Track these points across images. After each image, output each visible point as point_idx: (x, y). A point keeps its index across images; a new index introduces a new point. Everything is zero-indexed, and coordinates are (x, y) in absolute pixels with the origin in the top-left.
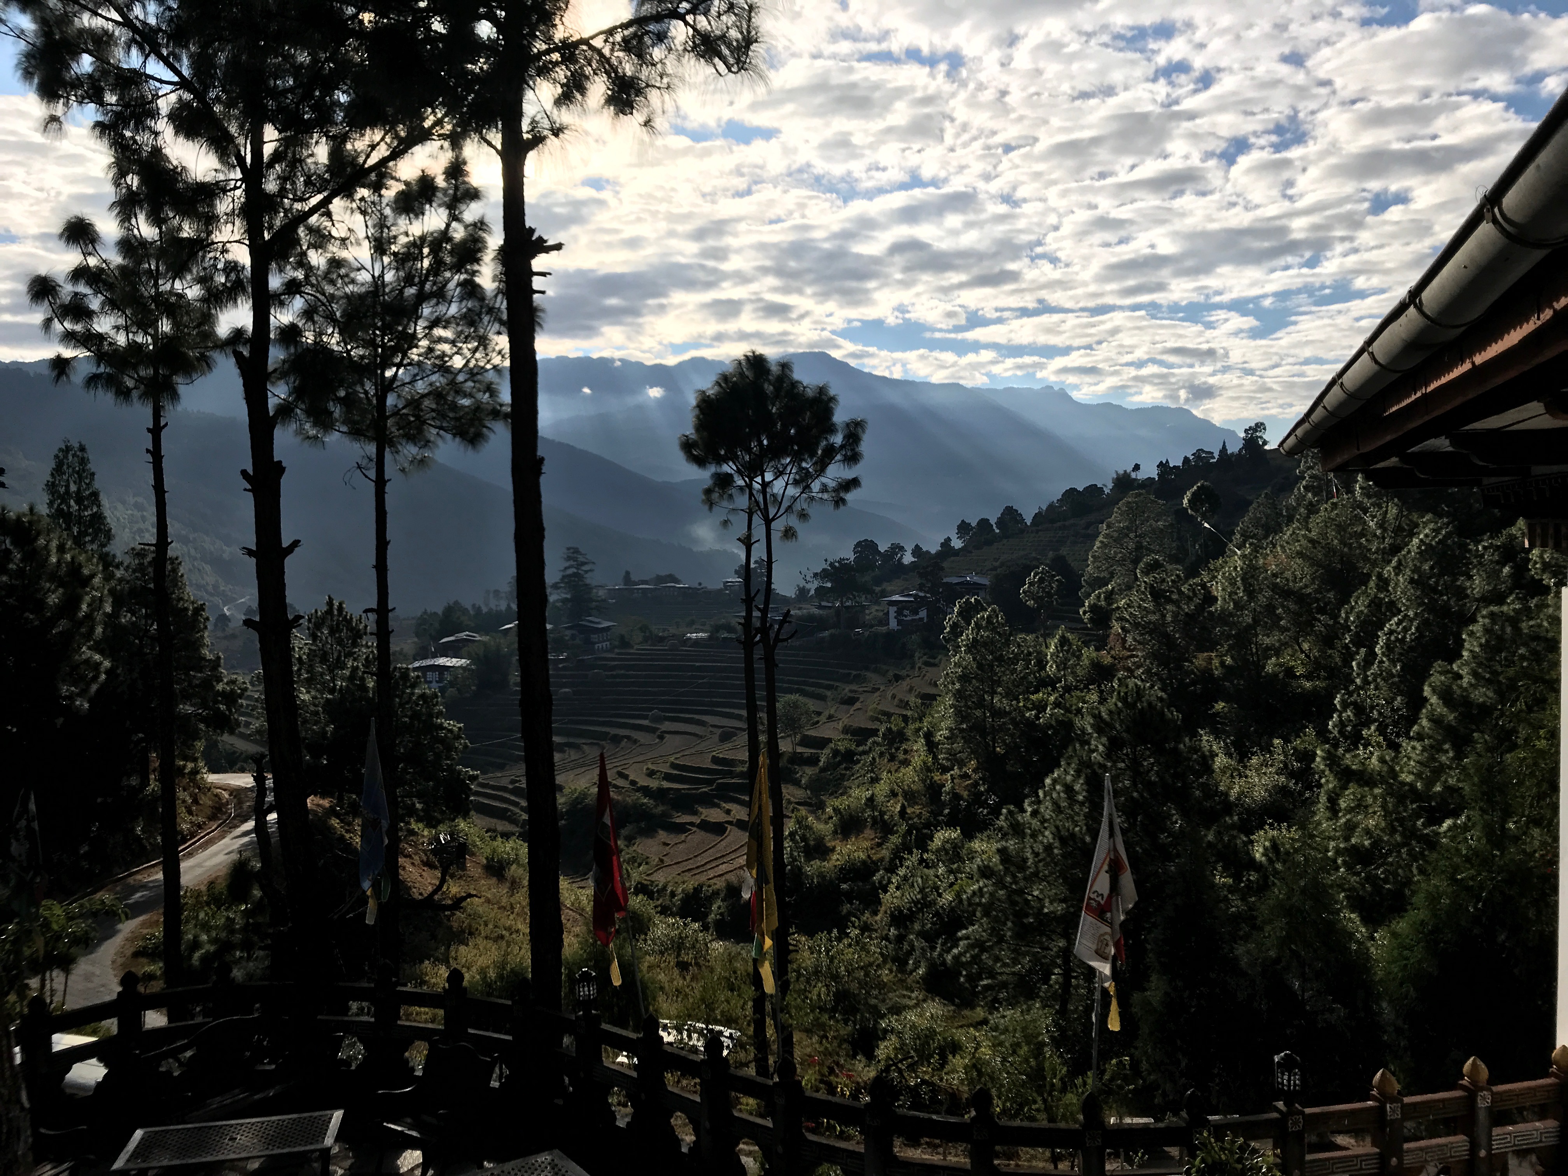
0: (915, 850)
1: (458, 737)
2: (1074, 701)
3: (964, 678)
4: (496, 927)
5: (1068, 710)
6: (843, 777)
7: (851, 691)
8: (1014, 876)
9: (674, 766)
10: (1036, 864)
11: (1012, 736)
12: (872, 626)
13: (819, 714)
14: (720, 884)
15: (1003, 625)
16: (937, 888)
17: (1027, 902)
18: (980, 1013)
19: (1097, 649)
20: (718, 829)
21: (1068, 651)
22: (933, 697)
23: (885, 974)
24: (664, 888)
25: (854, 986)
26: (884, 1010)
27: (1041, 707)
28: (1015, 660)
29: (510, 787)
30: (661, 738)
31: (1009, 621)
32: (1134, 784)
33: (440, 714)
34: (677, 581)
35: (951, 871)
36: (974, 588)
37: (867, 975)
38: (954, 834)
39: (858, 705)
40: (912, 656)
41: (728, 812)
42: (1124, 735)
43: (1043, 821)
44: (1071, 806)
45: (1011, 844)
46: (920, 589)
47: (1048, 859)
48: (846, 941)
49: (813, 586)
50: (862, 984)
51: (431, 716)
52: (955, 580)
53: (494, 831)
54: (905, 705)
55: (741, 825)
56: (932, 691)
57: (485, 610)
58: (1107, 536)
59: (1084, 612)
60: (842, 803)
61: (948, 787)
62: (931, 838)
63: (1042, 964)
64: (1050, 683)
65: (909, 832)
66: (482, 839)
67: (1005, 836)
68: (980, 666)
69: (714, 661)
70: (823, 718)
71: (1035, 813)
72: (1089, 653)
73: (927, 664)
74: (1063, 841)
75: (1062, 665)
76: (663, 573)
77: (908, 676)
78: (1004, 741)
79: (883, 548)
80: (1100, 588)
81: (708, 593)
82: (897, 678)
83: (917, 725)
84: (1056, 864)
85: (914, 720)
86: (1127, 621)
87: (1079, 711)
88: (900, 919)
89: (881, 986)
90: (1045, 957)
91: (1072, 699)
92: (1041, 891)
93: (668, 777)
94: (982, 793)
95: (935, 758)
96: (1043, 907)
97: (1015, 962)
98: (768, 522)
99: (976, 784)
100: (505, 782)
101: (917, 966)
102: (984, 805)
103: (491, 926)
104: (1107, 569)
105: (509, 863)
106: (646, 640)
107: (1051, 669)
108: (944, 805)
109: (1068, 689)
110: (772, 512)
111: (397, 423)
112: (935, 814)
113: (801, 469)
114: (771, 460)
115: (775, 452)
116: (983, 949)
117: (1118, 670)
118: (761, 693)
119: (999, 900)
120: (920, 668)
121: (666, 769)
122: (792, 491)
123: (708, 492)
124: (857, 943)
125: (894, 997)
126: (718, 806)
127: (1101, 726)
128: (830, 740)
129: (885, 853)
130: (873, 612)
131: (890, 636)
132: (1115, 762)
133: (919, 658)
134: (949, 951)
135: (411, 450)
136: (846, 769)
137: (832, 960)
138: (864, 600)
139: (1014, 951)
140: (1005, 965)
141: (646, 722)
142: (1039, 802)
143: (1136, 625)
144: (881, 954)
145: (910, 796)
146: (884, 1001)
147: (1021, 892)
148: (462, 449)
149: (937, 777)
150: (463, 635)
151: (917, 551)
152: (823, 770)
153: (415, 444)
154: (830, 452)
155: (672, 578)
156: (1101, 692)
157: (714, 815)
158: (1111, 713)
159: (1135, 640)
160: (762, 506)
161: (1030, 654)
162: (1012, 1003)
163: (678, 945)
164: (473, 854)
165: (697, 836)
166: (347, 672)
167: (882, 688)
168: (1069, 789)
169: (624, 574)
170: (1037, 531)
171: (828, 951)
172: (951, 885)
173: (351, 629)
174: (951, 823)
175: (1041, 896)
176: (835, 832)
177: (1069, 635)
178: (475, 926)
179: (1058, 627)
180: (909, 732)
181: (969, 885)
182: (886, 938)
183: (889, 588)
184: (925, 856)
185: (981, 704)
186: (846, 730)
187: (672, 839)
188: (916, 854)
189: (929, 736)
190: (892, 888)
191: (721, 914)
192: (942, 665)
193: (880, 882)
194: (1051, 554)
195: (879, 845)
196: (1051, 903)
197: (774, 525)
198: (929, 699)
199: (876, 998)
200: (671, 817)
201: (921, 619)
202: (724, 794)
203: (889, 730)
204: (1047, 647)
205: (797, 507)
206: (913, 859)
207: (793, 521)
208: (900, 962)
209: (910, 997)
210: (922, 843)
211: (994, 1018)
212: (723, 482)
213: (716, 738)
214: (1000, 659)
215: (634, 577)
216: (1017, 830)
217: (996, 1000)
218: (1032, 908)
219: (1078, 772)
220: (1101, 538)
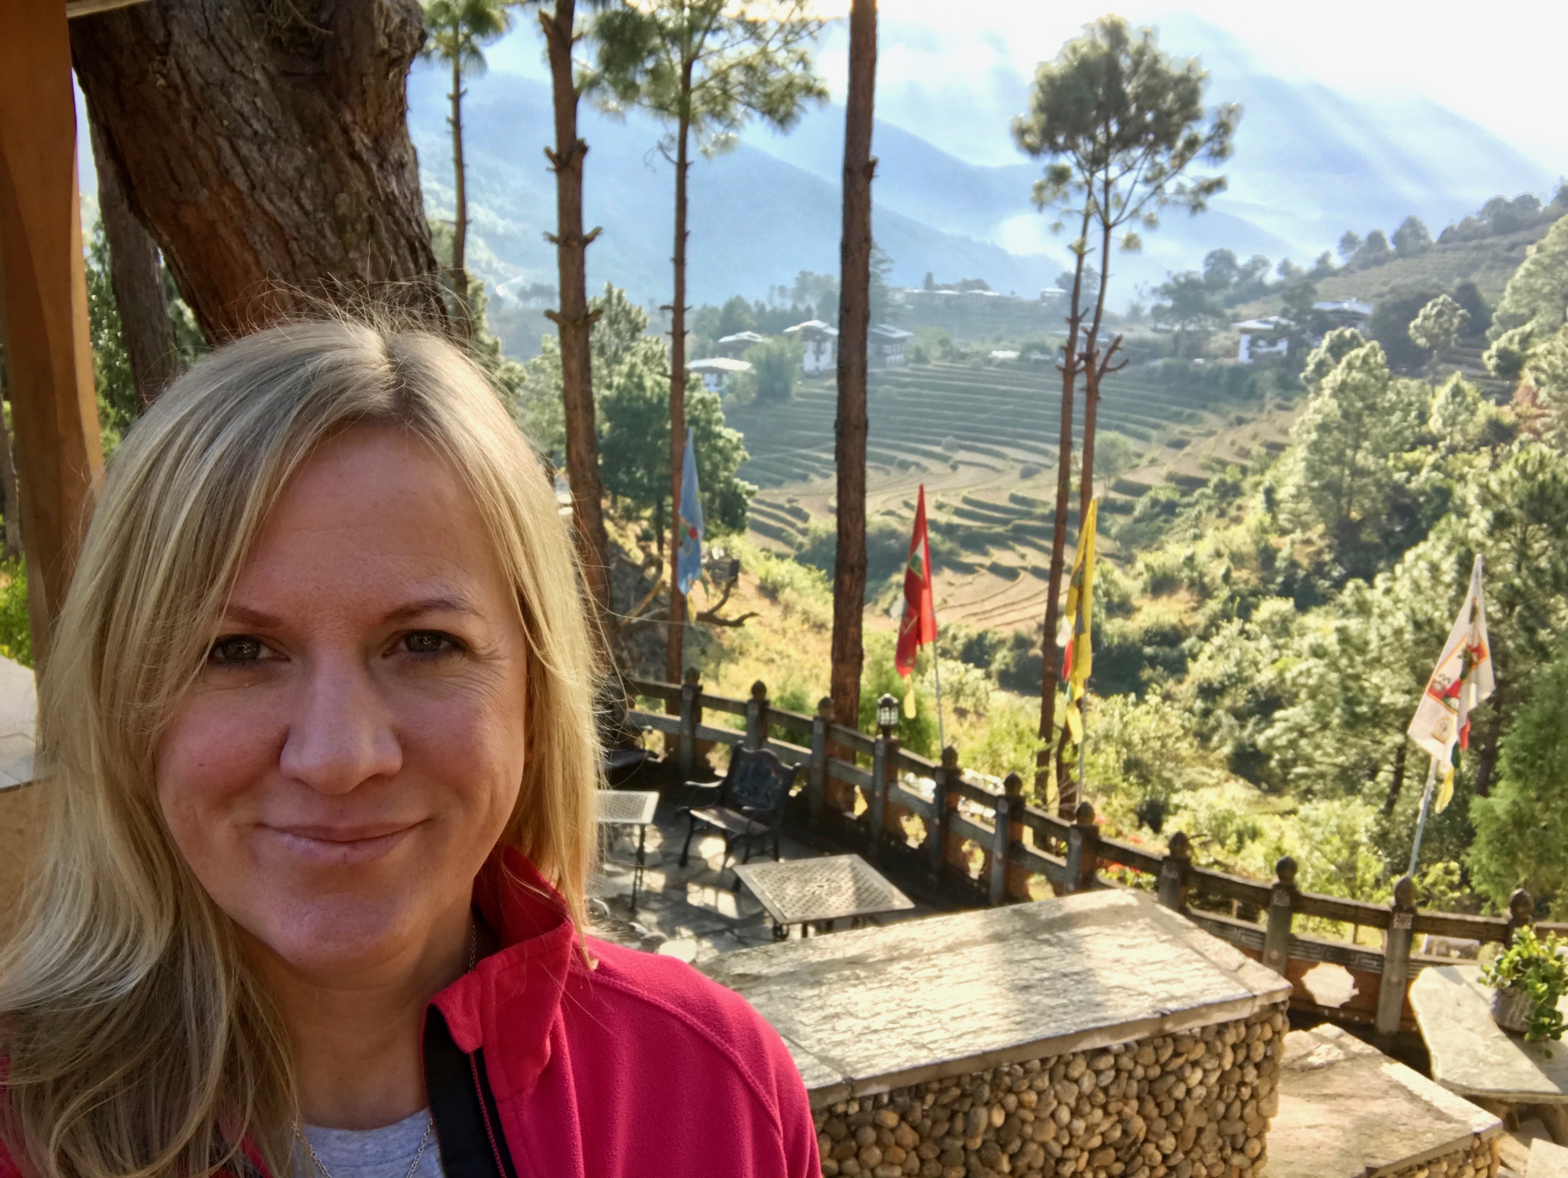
0: (1236, 619)
1: (737, 448)
2: (1459, 464)
3: (1324, 428)
4: (767, 649)
5: (1449, 475)
6: (1160, 531)
7: (1182, 433)
8: (1351, 659)
9: (966, 501)
10: (1380, 648)
11: (1374, 500)
12: (1216, 357)
13: (1140, 456)
14: (1007, 633)
15: (1382, 367)
16: (1255, 663)
17: (1362, 689)
18: (1288, 802)
19: (1499, 403)
20: (1011, 574)
21: (1460, 404)
22: (1281, 447)
23: (1185, 748)
24: (946, 631)
25: (1147, 757)
26: (1178, 784)
27: (1414, 469)
28: (1391, 410)
29: (787, 506)
30: (954, 467)
31: (1391, 362)
32: (1518, 568)
33: (719, 421)
34: (985, 287)
35: (1276, 647)
36: (1351, 318)
37: (1164, 746)
38: (1286, 605)
39: (1188, 449)
40: (1262, 396)
41: (1023, 557)
42: (1516, 511)
43: (1396, 601)
44: (1433, 587)
45: (1354, 624)
46: (1284, 314)
47: (1396, 644)
48: (1143, 708)
49: (1148, 305)
50: (1157, 755)
51: (709, 422)
52: (1327, 306)
53: (768, 550)
54: (1245, 453)
55: (1036, 572)
56: (1280, 439)
57: (768, 308)
58: (1536, 262)
59: (1489, 359)
60: (1156, 559)
61: (1285, 553)
62: (1256, 607)
63: (1370, 759)
64: (1432, 441)
65: (1232, 599)
66: (756, 558)
67: (1346, 613)
68: (1346, 415)
69: (1024, 386)
70: (1144, 462)
71: (1388, 591)
72: (1487, 409)
73: (1280, 407)
74: (1418, 626)
75: (1451, 421)
76: (970, 277)
77: (1254, 419)
78: (1362, 506)
79: (1242, 260)
80: (1515, 327)
81: (1020, 306)
82: (1240, 421)
83: (1257, 478)
84: (1405, 651)
85: (1255, 472)
86: (1544, 371)
87: (1462, 478)
88: (1209, 692)
89: (1178, 759)
90: (1375, 751)
91: (1456, 463)
92: (1383, 679)
93: (959, 512)
94: (1325, 564)
95: (1274, 518)
96: (1380, 696)
97: (1339, 751)
98: (1107, 228)
99: (1319, 553)
100: (782, 500)
101: (1222, 742)
102: (1326, 576)
103: (762, 648)
104: (1528, 304)
105: (783, 586)
106: (945, 356)
107: (1435, 424)
108: (1277, 572)
109: (1452, 450)
110: (1113, 217)
111: (702, 97)
112: (1265, 581)
113: (1154, 164)
114: (1119, 151)
115: (1124, 142)
116: (1302, 733)
117: (1521, 431)
118: (1078, 428)
119: (1330, 683)
120: (1270, 412)
121: (958, 504)
122: (1141, 190)
123: (1040, 188)
124: (1157, 711)
125: (1193, 773)
126: (1012, 549)
127: (1487, 498)
128: (1147, 488)
129: (1200, 619)
130: (1220, 340)
131: (1238, 372)
132: (1497, 541)
133: (1271, 399)
134: (1260, 732)
135: (715, 130)
136: (1166, 521)
137: (1126, 725)
138: (1210, 324)
139: (1339, 740)
140: (1327, 754)
141: (938, 449)
142: (1394, 579)
143: (1555, 378)
144: (1183, 727)
145: (1238, 559)
146: (1180, 775)
147: (1357, 677)
148: (770, 131)
149: (1274, 540)
150: (745, 335)
151: (1285, 268)
152: (1138, 521)
153: (720, 122)
154: (1192, 144)
155: (981, 285)
156: (1495, 456)
157: (1006, 558)
158: (1502, 483)
159: (1550, 395)
160: (1102, 208)
161: (1410, 404)
162: (1329, 795)
163: (958, 692)
164: (745, 573)
165: (986, 579)
166: (625, 368)
167: (1220, 431)
168: (1434, 569)
169: (924, 276)
170: (1445, 251)
171: (1122, 716)
172: (1274, 662)
173: (630, 321)
174: (1285, 592)
175: (1381, 684)
176: (1144, 591)
177: (1466, 385)
178: (745, 647)
179: (1451, 373)
180: (1246, 485)
181: (1294, 663)
182: (1190, 710)
183: (1242, 309)
184: (1248, 626)
185: (1339, 460)
186: (1170, 478)
187: (958, 578)
188: (1237, 623)
189: (1269, 493)
190: (1203, 657)
191: (1007, 665)
192: (1298, 410)
193: (1190, 650)
194: (1457, 281)
195: (1194, 609)
196: (1393, 692)
197: (1115, 232)
198: (1275, 449)
199: (1171, 770)
200: (958, 555)
201: (1279, 353)
202: (1020, 536)
203: (1222, 482)
204: (1434, 396)
205: (1145, 211)
206: (1231, 628)
207: (1137, 228)
208: (1204, 738)
209: (1210, 776)
210: (1245, 613)
211: (1305, 809)
212: (1060, 176)
213: (1016, 474)
214: (1372, 408)
215: (937, 281)
216: (1363, 609)
217: (1309, 791)
218: (1368, 696)
219: (1450, 549)
220: (1526, 264)
